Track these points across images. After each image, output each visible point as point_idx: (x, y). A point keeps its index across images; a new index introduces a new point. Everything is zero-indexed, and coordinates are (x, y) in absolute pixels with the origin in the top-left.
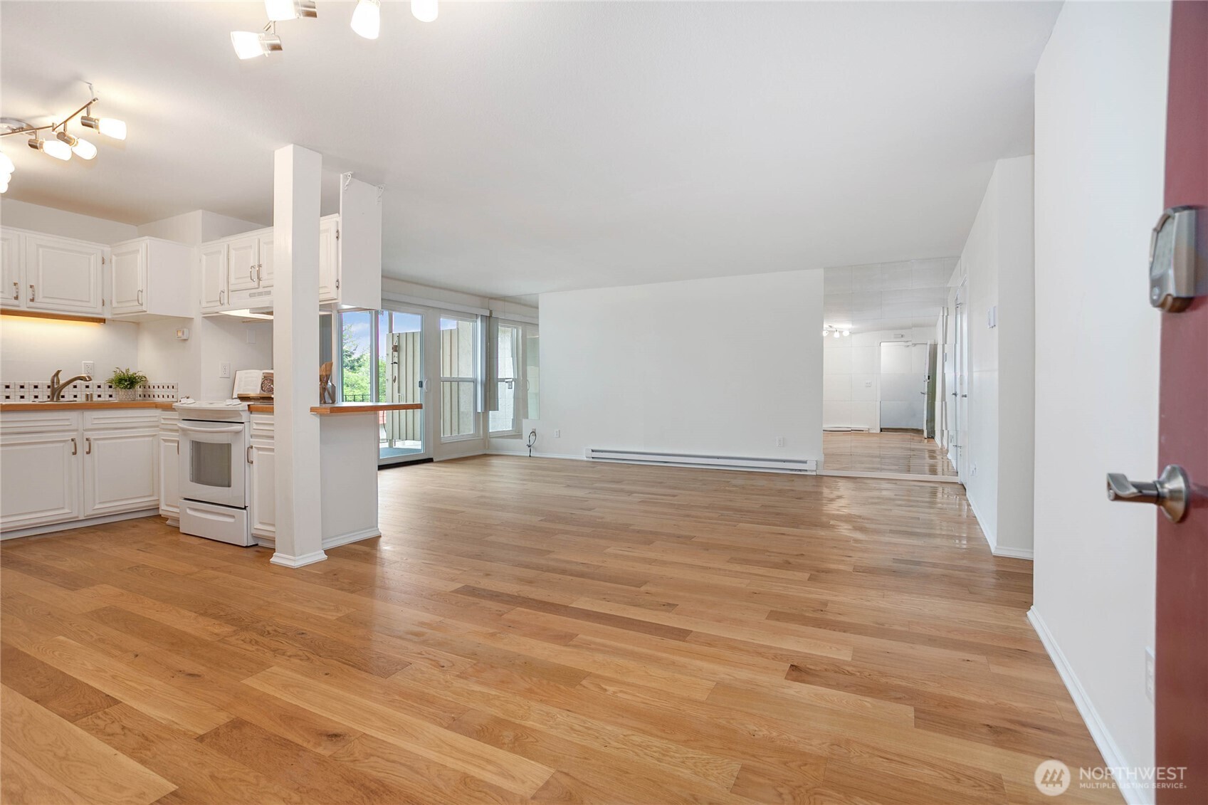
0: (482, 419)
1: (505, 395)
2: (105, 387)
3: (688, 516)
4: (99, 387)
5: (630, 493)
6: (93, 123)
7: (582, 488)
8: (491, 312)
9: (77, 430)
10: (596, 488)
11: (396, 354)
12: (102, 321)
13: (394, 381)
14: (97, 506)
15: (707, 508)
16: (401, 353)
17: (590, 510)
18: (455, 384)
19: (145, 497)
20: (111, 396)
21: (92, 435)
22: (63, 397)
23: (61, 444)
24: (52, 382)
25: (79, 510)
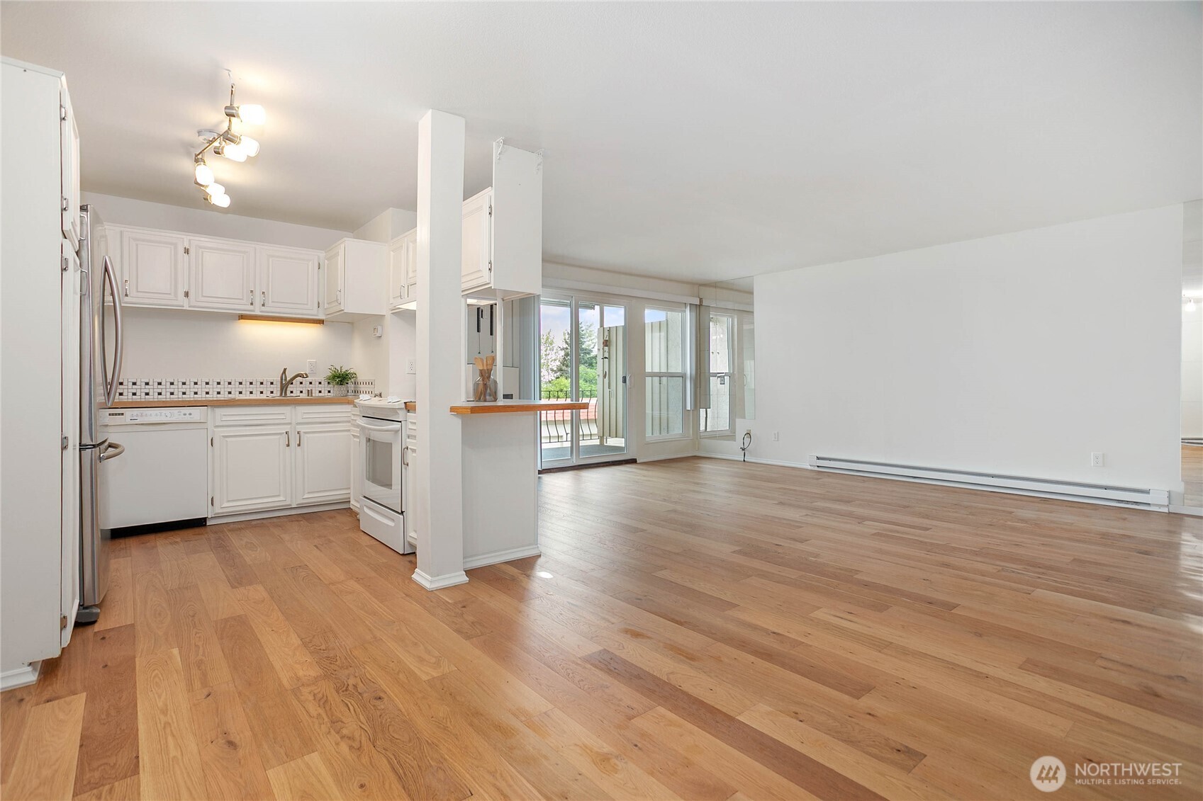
0: (691, 417)
1: (719, 392)
2: (325, 383)
3: (947, 565)
4: (320, 383)
5: (861, 519)
6: (234, 111)
7: (799, 507)
8: (701, 300)
9: (290, 424)
10: (817, 509)
11: (606, 348)
12: (321, 322)
13: (605, 376)
14: (308, 497)
15: (976, 554)
16: (611, 348)
17: (802, 541)
18: (656, 379)
19: (341, 489)
20: (329, 392)
21: (302, 429)
22: (292, 392)
23: (277, 437)
24: (282, 379)
25: (292, 498)
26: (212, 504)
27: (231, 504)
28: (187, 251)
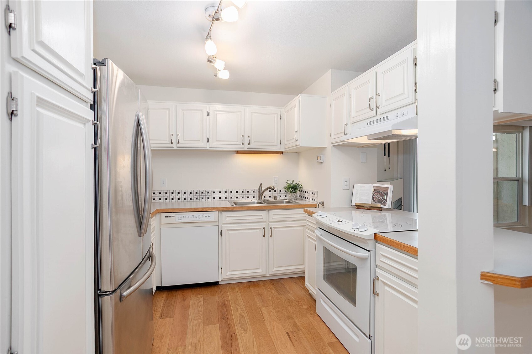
2: (283, 191)
4: (280, 191)
9: (265, 222)
12: (281, 153)
14: (275, 269)
20: (286, 196)
21: (273, 225)
22: (265, 197)
23: (258, 230)
24: (259, 190)
25: (266, 270)
26: (221, 272)
27: (233, 273)
28: (208, 114)
